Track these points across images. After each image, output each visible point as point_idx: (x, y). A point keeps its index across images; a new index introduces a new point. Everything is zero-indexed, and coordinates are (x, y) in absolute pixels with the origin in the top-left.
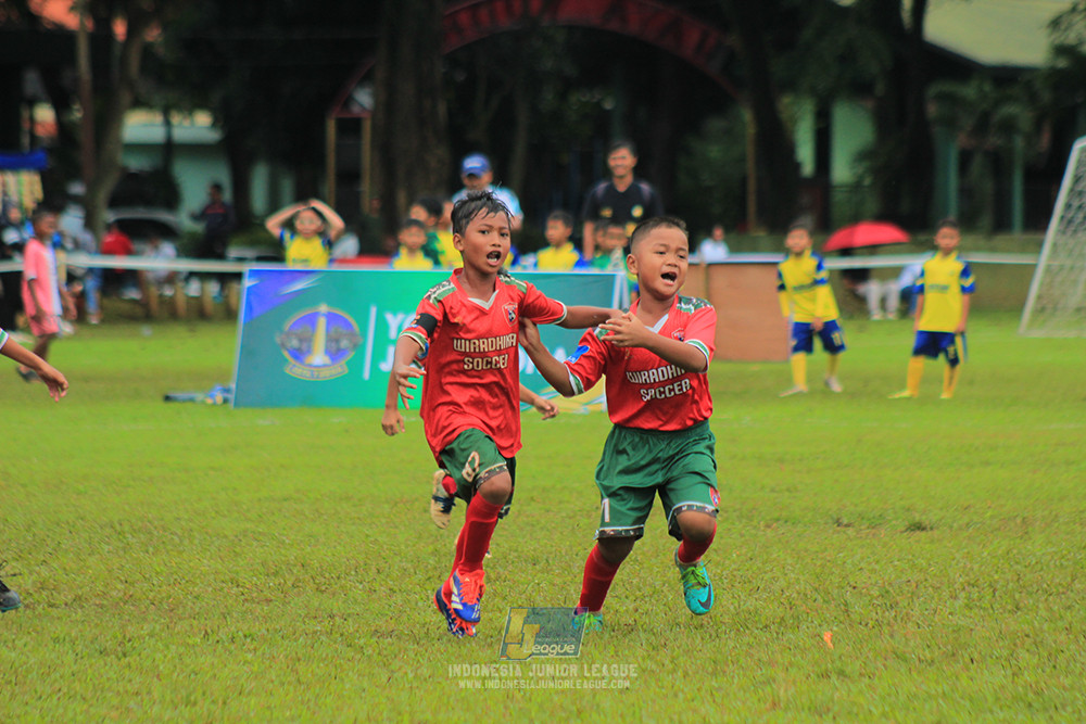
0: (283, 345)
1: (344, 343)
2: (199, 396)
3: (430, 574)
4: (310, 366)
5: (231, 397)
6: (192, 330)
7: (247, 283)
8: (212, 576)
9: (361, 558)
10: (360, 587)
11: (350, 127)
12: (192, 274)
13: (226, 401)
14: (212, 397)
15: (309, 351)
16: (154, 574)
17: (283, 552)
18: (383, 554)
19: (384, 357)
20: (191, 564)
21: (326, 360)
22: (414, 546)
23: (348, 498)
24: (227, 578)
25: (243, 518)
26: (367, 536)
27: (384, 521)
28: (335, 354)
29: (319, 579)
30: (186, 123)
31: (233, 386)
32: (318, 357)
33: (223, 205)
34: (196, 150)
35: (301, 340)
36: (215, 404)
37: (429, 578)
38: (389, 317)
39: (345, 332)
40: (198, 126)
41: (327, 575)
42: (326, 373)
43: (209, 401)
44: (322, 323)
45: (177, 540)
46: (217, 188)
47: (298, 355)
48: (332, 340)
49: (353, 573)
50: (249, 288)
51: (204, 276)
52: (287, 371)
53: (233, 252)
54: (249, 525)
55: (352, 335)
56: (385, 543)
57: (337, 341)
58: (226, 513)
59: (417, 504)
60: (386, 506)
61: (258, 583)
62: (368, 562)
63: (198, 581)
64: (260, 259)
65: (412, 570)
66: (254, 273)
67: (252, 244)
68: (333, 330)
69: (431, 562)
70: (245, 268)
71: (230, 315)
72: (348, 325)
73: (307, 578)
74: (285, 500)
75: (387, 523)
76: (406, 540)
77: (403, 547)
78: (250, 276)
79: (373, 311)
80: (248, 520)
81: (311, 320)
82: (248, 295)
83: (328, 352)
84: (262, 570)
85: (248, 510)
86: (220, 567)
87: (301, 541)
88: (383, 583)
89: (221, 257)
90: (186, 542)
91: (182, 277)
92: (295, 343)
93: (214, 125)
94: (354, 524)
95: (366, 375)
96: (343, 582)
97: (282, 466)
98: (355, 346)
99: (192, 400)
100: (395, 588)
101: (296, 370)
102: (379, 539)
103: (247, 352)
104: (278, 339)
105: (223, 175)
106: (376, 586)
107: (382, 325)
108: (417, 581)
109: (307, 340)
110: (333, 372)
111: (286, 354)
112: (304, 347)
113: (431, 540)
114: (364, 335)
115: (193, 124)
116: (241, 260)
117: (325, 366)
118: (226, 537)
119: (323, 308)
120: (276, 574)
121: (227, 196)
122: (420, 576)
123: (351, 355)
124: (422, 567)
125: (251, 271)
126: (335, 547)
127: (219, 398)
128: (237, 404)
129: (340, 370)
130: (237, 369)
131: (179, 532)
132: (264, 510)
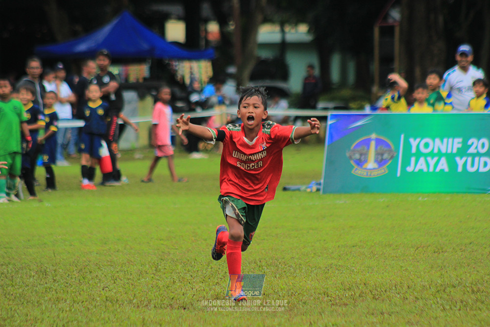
0: (350, 158)
1: (386, 156)
2: (303, 188)
3: (439, 288)
4: (366, 169)
5: (321, 187)
6: (297, 150)
7: (330, 122)
8: (313, 291)
9: (398, 279)
10: (398, 296)
11: (387, 31)
12: (297, 118)
13: (318, 190)
14: (311, 187)
15: (366, 161)
16: (280, 290)
17: (353, 276)
18: (411, 277)
19: (409, 164)
20: (301, 284)
21: (375, 165)
22: (429, 272)
23: (391, 246)
24: (322, 291)
25: (330, 257)
26: (402, 267)
27: (411, 258)
28: (381, 162)
29: (374, 292)
30: (293, 31)
31: (322, 181)
32: (371, 164)
33: (314, 77)
34: (299, 46)
35: (361, 155)
36: (311, 192)
37: (438, 291)
38: (412, 140)
39: (385, 149)
40: (300, 32)
41: (379, 290)
42: (375, 173)
43: (309, 190)
44: (373, 144)
45: (292, 270)
46: (311, 67)
47: (360, 163)
48: (379, 154)
49: (394, 288)
50: (331, 125)
51: (304, 119)
52: (353, 172)
53: (321, 105)
54: (334, 261)
55: (390, 151)
56: (412, 271)
57: (382, 155)
58: (319, 254)
59: (429, 248)
60: (412, 249)
61: (340, 294)
62: (402, 281)
63: (305, 294)
64: (336, 108)
65: (428, 286)
66: (334, 116)
67: (332, 99)
68: (379, 148)
69: (439, 281)
70: (329, 114)
71: (320, 141)
72: (388, 145)
73: (368, 291)
74: (354, 246)
75: (413, 259)
76: (424, 269)
77: (422, 273)
78: (331, 119)
79: (402, 136)
80: (333, 258)
81: (367, 142)
82: (330, 129)
83: (376, 161)
84: (341, 287)
85: (333, 253)
86: (317, 285)
87: (363, 270)
88: (411, 294)
89: (314, 107)
90: (298, 271)
91: (292, 119)
92: (357, 156)
93: (309, 31)
94: (393, 260)
95: (399, 174)
96: (388, 293)
97: (351, 227)
98: (392, 157)
99: (299, 190)
100: (419, 297)
101: (358, 172)
102: (408, 268)
103: (330, 162)
104: (348, 155)
105: (314, 60)
106: (407, 295)
107: (408, 146)
108: (431, 293)
109: (364, 154)
110: (380, 172)
111: (352, 163)
112: (363, 158)
113: (439, 269)
114: (398, 151)
115: (297, 32)
116: (326, 109)
117: (374, 169)
118: (320, 268)
119: (374, 136)
120: (349, 289)
121: (317, 72)
122: (433, 290)
123: (390, 162)
124: (434, 285)
125: (332, 115)
126: (383, 273)
127: (314, 188)
128: (325, 192)
129: (383, 171)
130: (324, 171)
131: (294, 265)
132: (342, 252)
